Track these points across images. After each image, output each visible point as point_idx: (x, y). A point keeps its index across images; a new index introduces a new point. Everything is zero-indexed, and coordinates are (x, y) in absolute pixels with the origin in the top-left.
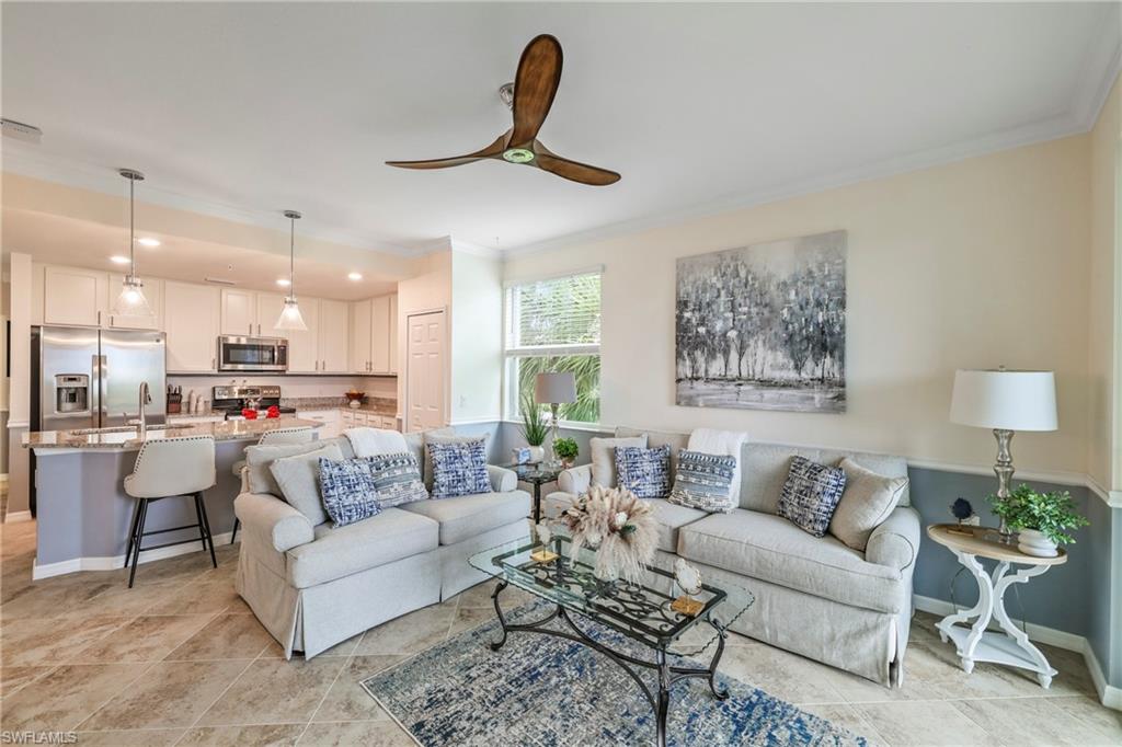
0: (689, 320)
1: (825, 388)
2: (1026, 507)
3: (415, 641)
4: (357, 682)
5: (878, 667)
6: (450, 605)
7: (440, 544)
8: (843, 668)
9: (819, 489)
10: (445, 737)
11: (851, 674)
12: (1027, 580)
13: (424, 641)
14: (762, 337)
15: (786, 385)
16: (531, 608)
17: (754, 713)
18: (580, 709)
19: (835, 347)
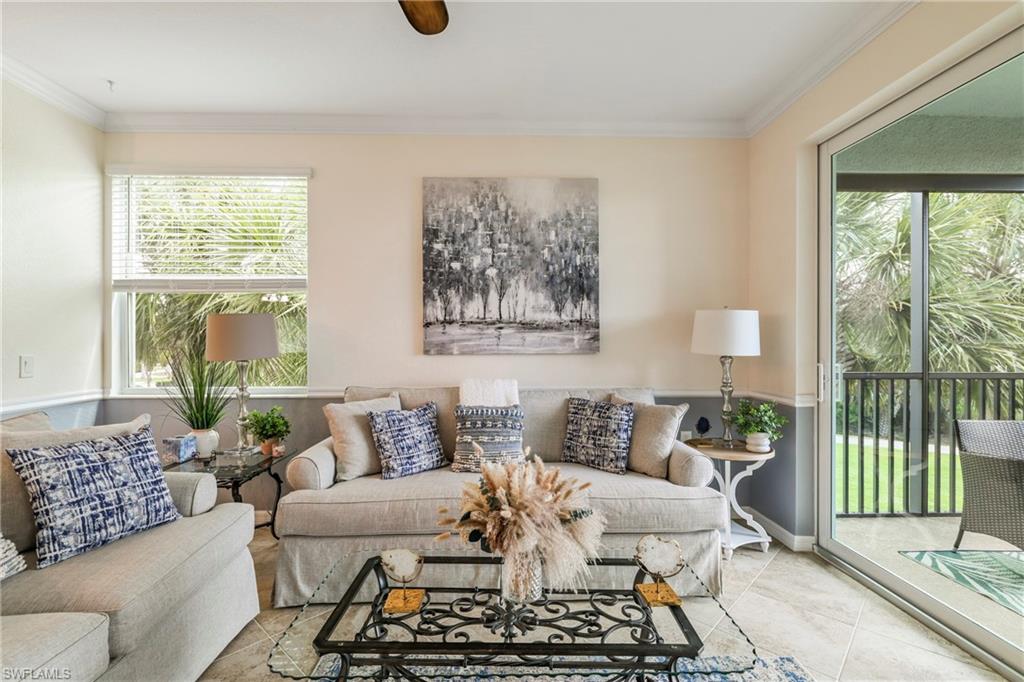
0: (440, 253)
1: (583, 329)
5: (711, 583)
7: (113, 658)
9: (614, 427)
12: (751, 474)
14: (523, 277)
15: (548, 328)
19: (591, 289)
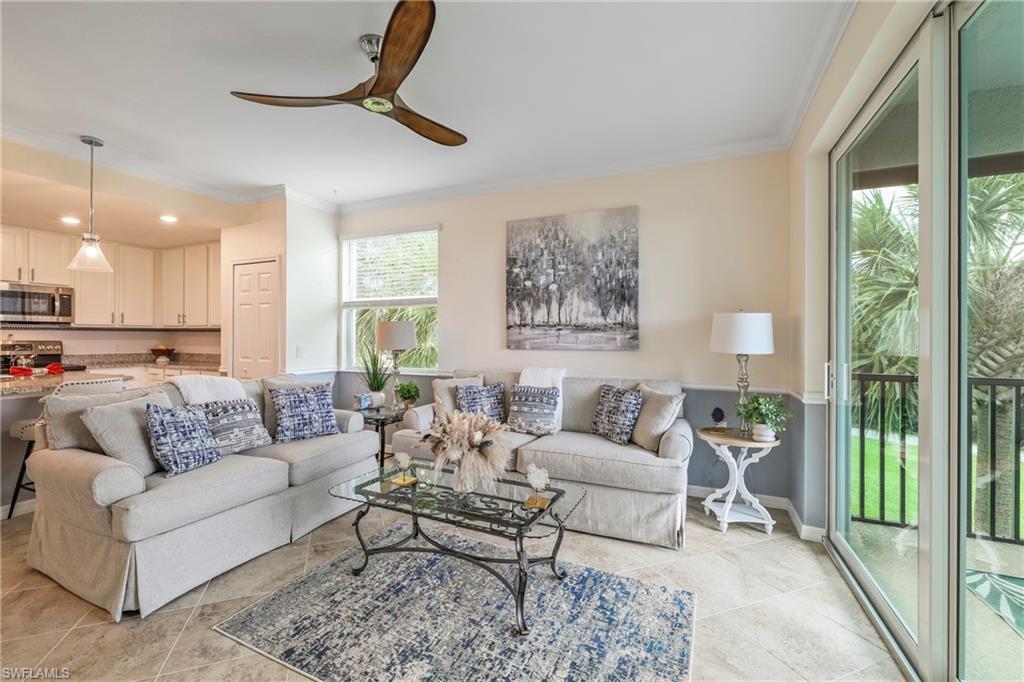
0: (517, 275)
1: (624, 330)
2: (757, 408)
3: (269, 580)
4: (210, 628)
5: (670, 536)
6: (302, 544)
7: (290, 485)
8: (645, 541)
9: (623, 408)
10: (319, 657)
11: (651, 545)
12: (757, 460)
13: (280, 579)
14: (576, 290)
15: (596, 329)
16: (385, 535)
17: (586, 585)
18: (446, 608)
19: (631, 298)
